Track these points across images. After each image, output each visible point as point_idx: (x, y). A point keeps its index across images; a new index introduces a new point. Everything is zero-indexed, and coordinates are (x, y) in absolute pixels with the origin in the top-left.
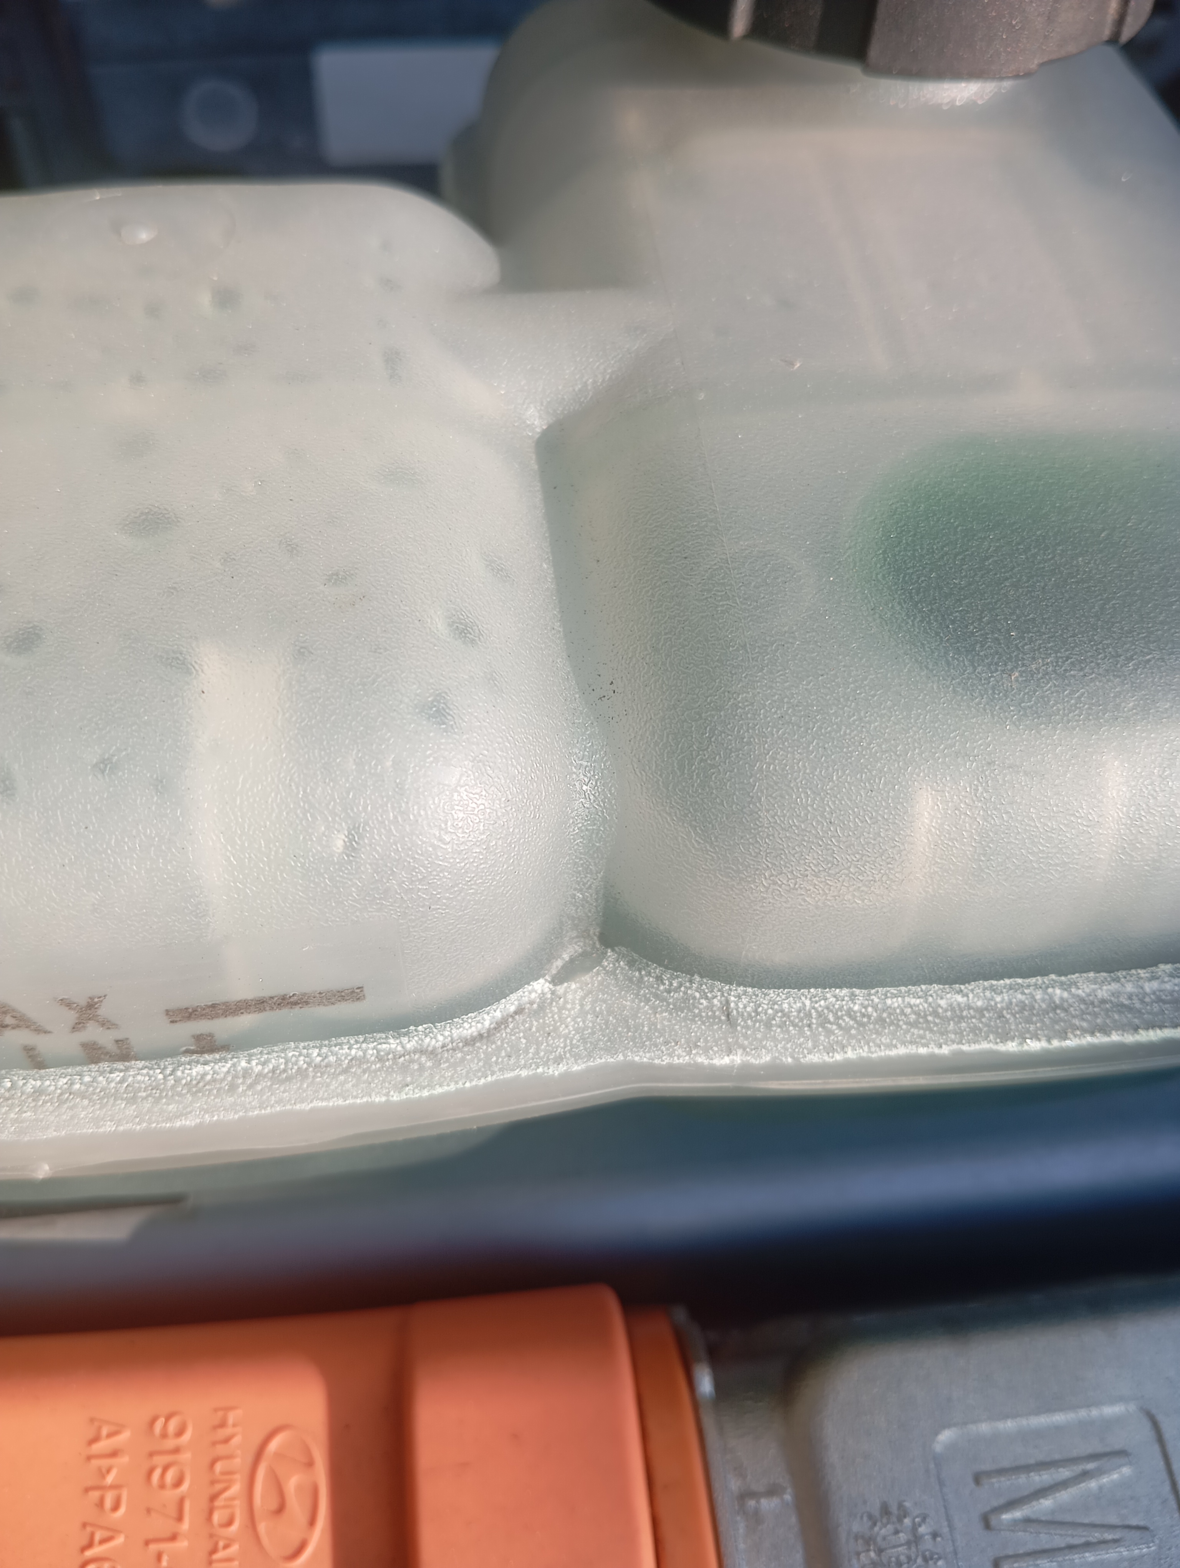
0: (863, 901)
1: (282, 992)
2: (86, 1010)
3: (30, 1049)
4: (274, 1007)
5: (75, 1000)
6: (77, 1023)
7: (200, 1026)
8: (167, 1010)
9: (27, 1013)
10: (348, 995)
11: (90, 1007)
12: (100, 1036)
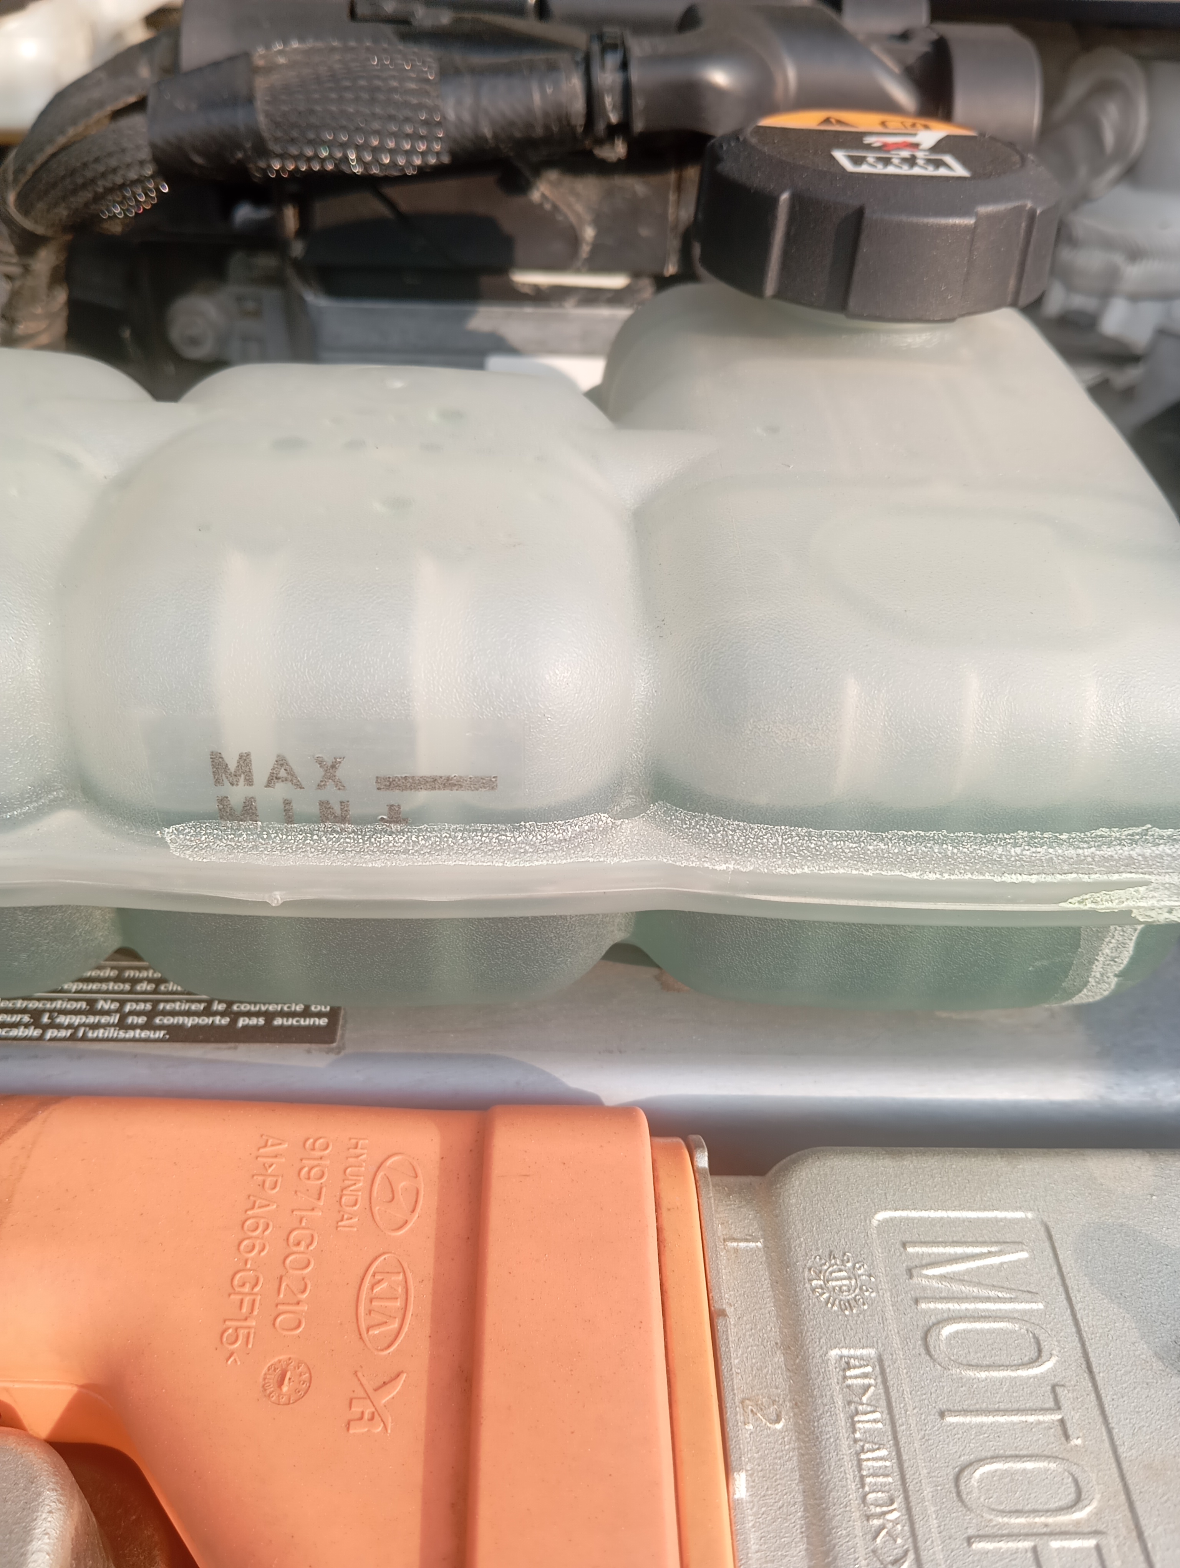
2: (330, 769)
3: (287, 803)
4: (441, 786)
5: (326, 759)
6: (322, 781)
7: (395, 796)
8: (377, 777)
9: (294, 767)
10: (488, 783)
11: (333, 766)
12: (331, 794)
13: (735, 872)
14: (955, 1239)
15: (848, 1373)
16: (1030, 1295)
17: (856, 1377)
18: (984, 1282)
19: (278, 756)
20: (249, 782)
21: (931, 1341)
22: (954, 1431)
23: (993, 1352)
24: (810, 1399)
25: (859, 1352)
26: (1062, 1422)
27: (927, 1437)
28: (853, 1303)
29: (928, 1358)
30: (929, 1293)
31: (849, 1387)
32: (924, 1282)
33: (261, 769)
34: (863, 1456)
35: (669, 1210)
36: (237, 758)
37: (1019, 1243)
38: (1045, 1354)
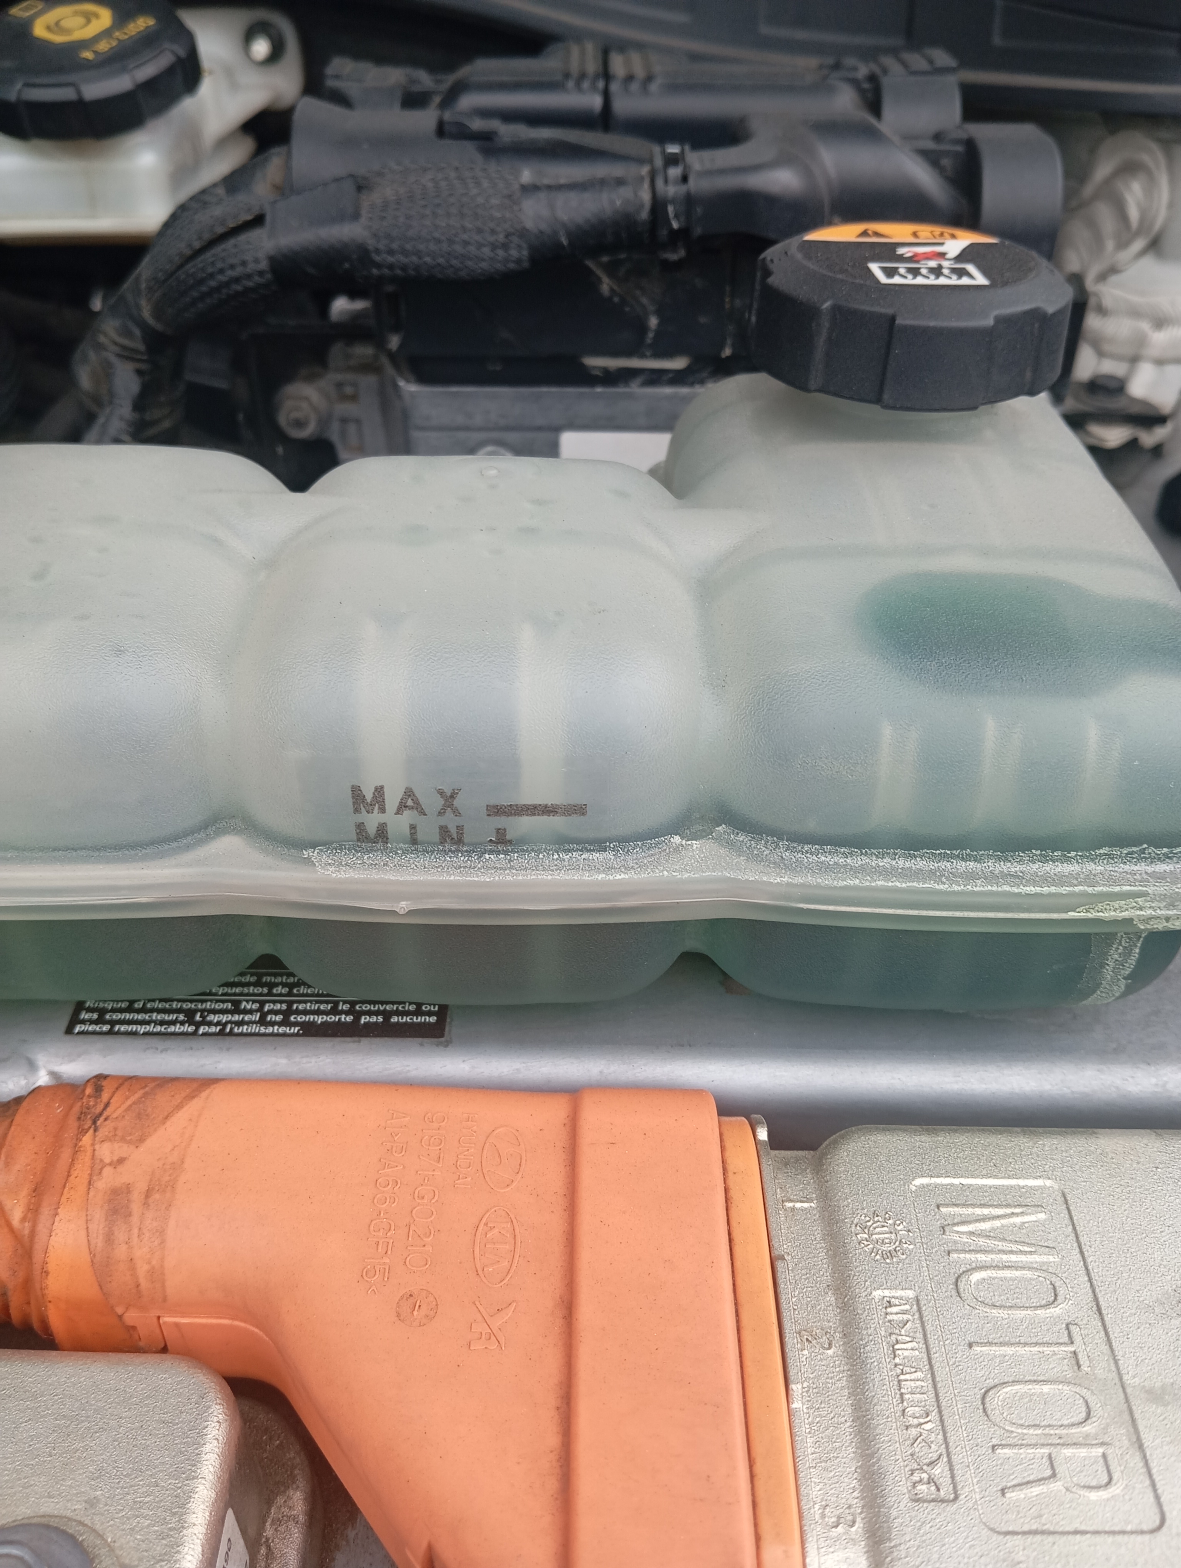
0: (852, 776)
1: (545, 803)
2: (449, 799)
3: (413, 827)
4: (540, 812)
5: (446, 791)
6: (442, 809)
7: (501, 822)
8: (487, 806)
9: (419, 798)
10: (579, 810)
11: (452, 797)
12: (451, 821)
13: (788, 884)
14: (982, 1202)
15: (889, 1310)
16: (1047, 1249)
17: (897, 1314)
18: (1008, 1239)
19: (407, 788)
20: (383, 810)
21: (961, 1285)
22: (981, 1359)
23: (1015, 1296)
24: (857, 1330)
25: (899, 1293)
26: (1075, 1353)
27: (957, 1364)
28: (894, 1254)
29: (958, 1299)
30: (960, 1247)
31: (890, 1321)
32: (956, 1237)
33: (392, 800)
34: (902, 1377)
35: (735, 1173)
36: (373, 790)
37: (1038, 1206)
38: (1060, 1298)
